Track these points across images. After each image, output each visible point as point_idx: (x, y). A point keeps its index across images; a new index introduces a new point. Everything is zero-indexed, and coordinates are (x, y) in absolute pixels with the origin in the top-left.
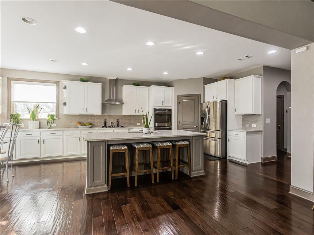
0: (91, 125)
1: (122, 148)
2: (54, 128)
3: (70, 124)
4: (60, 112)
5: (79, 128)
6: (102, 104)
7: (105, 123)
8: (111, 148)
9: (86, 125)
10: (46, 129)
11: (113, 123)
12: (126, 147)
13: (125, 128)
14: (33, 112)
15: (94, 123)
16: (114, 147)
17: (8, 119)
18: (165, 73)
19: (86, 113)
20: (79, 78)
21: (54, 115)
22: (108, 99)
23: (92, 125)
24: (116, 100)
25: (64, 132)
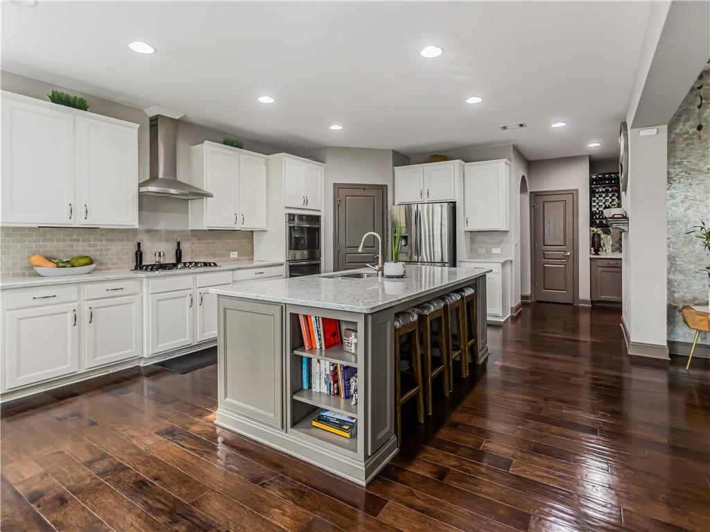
0: (91, 263)
6: (139, 193)
15: (100, 258)
18: (336, 127)
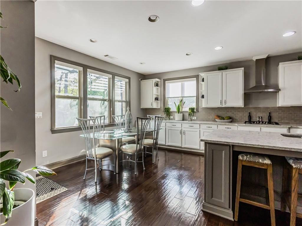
0: (230, 119)
1: (261, 161)
2: (194, 120)
3: (209, 117)
4: (200, 105)
5: (217, 122)
6: (245, 93)
7: (250, 117)
8: (240, 157)
9: (225, 119)
10: (187, 122)
11: (262, 117)
12: (267, 161)
13: (282, 126)
14: (179, 106)
15: (235, 117)
16: (245, 157)
17: (163, 112)
19: (224, 106)
20: (217, 68)
21: (194, 108)
22: (255, 86)
23: (232, 120)
24: (267, 87)
25: (201, 125)
